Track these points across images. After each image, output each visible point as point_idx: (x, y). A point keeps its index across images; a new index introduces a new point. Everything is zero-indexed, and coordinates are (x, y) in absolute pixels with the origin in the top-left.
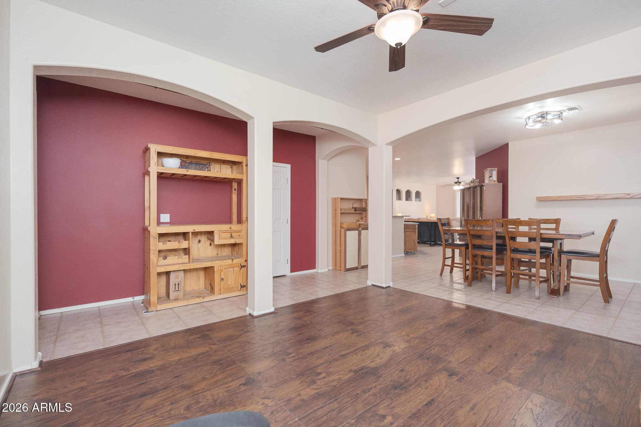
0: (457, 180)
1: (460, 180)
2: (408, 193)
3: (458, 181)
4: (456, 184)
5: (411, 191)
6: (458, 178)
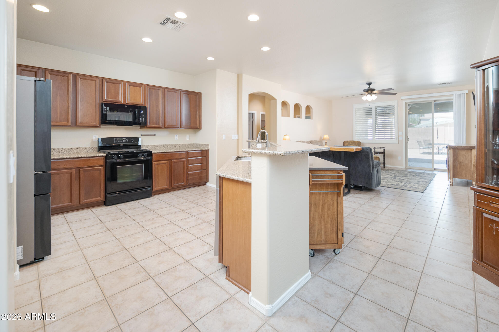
0: (367, 87)
1: (372, 87)
2: (297, 107)
3: (369, 87)
4: (366, 93)
5: (301, 106)
6: (369, 84)
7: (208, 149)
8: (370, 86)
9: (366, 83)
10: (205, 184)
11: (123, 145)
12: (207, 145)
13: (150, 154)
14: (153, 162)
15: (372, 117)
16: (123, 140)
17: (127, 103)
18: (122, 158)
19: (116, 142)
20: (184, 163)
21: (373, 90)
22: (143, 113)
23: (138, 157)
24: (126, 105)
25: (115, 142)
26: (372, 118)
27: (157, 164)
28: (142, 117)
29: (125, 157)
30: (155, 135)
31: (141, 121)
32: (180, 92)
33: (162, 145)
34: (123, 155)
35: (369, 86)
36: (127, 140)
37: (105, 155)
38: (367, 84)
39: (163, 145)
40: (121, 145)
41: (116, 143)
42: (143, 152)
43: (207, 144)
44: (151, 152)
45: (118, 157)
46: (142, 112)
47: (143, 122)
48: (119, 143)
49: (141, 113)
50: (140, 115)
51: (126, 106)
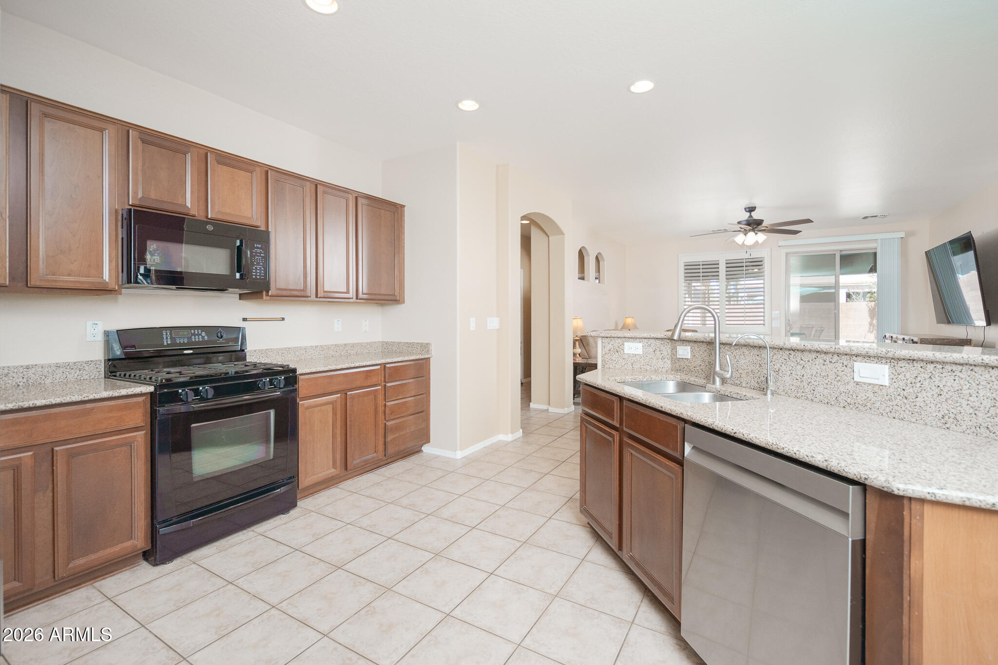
3: (751, 216)
5: (587, 253)
6: (751, 209)
7: (426, 356)
8: (753, 213)
9: (744, 207)
10: (419, 451)
11: (191, 352)
12: (426, 347)
13: (290, 376)
14: (298, 400)
15: (718, 282)
16: (193, 335)
17: (209, 217)
18: (210, 397)
19: (169, 342)
20: (375, 398)
21: (759, 223)
22: (260, 253)
23: (259, 388)
24: (208, 223)
25: (165, 344)
26: (718, 284)
27: (307, 408)
28: (258, 264)
29: (219, 392)
30: (283, 319)
31: (256, 275)
32: (356, 198)
33: (301, 348)
34: (214, 388)
35: (750, 214)
36: (204, 334)
37: (151, 389)
38: (745, 209)
39: (306, 348)
40: (185, 352)
41: (168, 345)
42: (270, 372)
43: (424, 342)
44: (294, 371)
45: (197, 392)
46: (258, 248)
47: (260, 279)
48: (180, 344)
49: (256, 252)
50: (254, 256)
51: (210, 228)
